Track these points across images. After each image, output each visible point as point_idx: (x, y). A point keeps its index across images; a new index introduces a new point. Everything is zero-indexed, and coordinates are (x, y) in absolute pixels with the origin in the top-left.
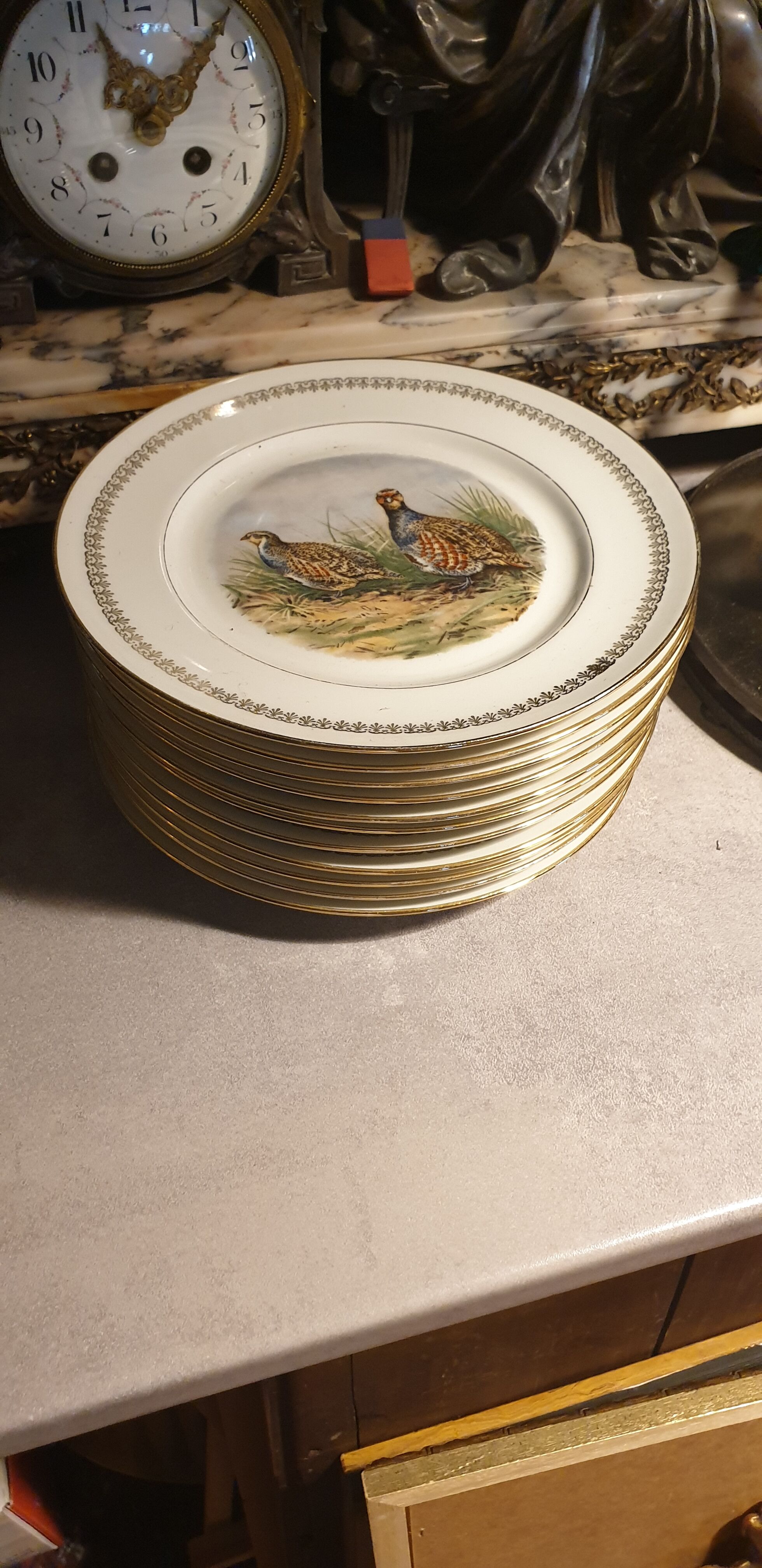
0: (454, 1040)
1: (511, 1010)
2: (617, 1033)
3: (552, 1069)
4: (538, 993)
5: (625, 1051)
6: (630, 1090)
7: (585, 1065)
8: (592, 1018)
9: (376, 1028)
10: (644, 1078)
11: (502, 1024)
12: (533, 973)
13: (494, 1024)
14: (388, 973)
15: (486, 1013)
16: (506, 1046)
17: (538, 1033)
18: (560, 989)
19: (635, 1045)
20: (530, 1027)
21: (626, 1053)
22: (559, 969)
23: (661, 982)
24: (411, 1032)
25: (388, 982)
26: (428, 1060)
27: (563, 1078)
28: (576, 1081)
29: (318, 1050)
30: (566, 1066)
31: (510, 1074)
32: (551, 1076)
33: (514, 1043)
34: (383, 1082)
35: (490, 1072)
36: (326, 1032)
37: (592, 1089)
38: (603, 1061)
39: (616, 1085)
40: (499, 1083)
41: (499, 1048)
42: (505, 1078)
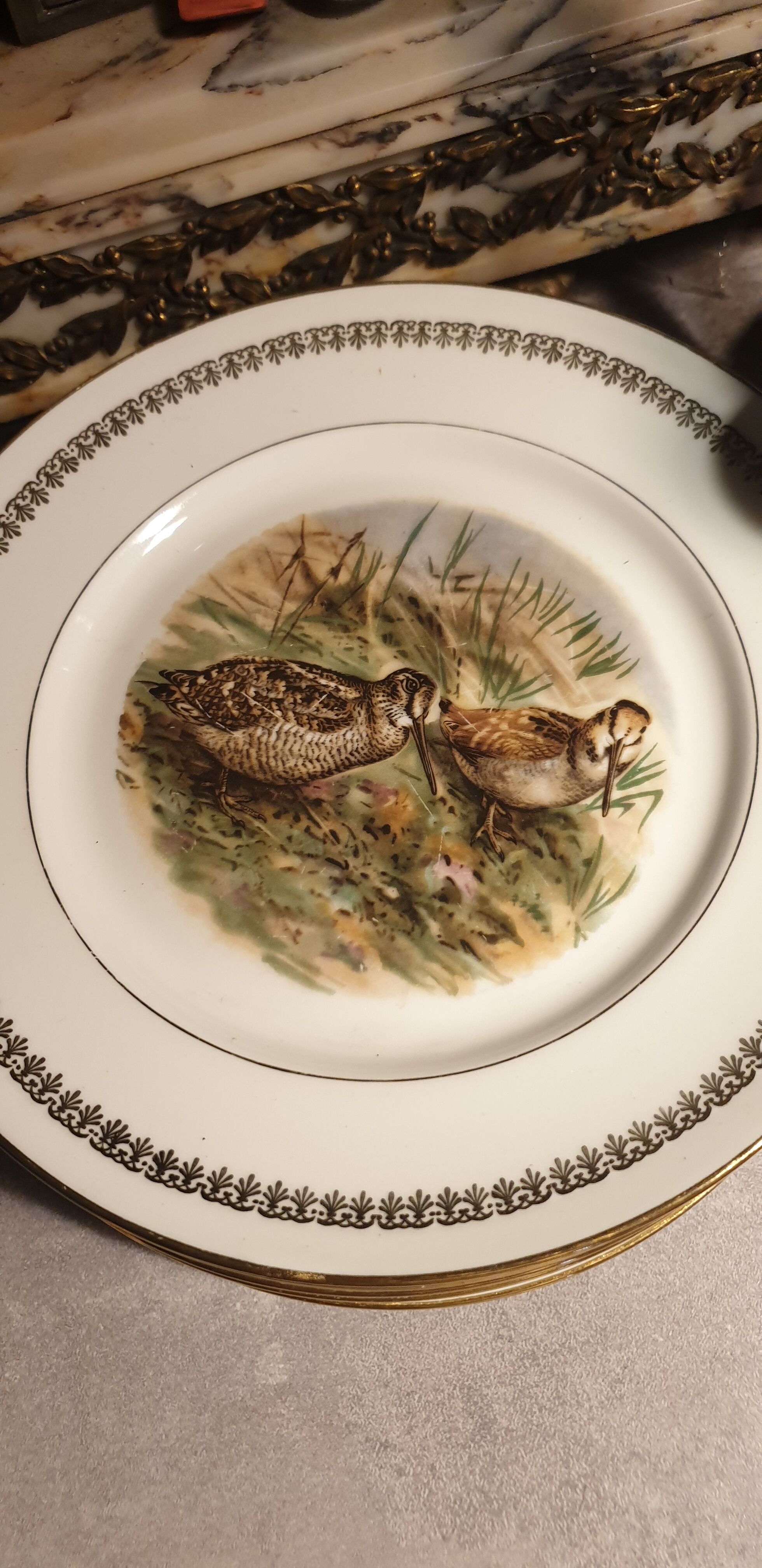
0: (363, 1451)
1: (457, 1392)
2: (625, 1437)
3: (515, 1509)
4: (503, 1356)
5: (635, 1472)
6: (639, 1553)
7: (569, 1500)
8: (587, 1405)
9: (244, 1427)
10: (664, 1528)
11: (441, 1418)
12: (497, 1316)
13: (427, 1420)
14: (267, 1321)
15: (416, 1397)
16: (444, 1464)
17: (496, 1437)
18: (539, 1348)
19: (653, 1460)
20: (485, 1426)
21: (637, 1477)
22: (539, 1309)
23: (705, 1331)
24: (297, 1435)
25: (265, 1338)
26: (320, 1491)
27: (531, 1528)
28: (552, 1534)
29: (153, 1470)
30: (539, 1504)
31: (448, 1520)
32: (513, 1524)
33: (458, 1457)
34: (249, 1534)
35: (417, 1515)
36: (166, 1436)
37: (577, 1550)
38: (598, 1494)
39: (618, 1544)
40: (430, 1538)
41: (432, 1468)
42: (439, 1527)
